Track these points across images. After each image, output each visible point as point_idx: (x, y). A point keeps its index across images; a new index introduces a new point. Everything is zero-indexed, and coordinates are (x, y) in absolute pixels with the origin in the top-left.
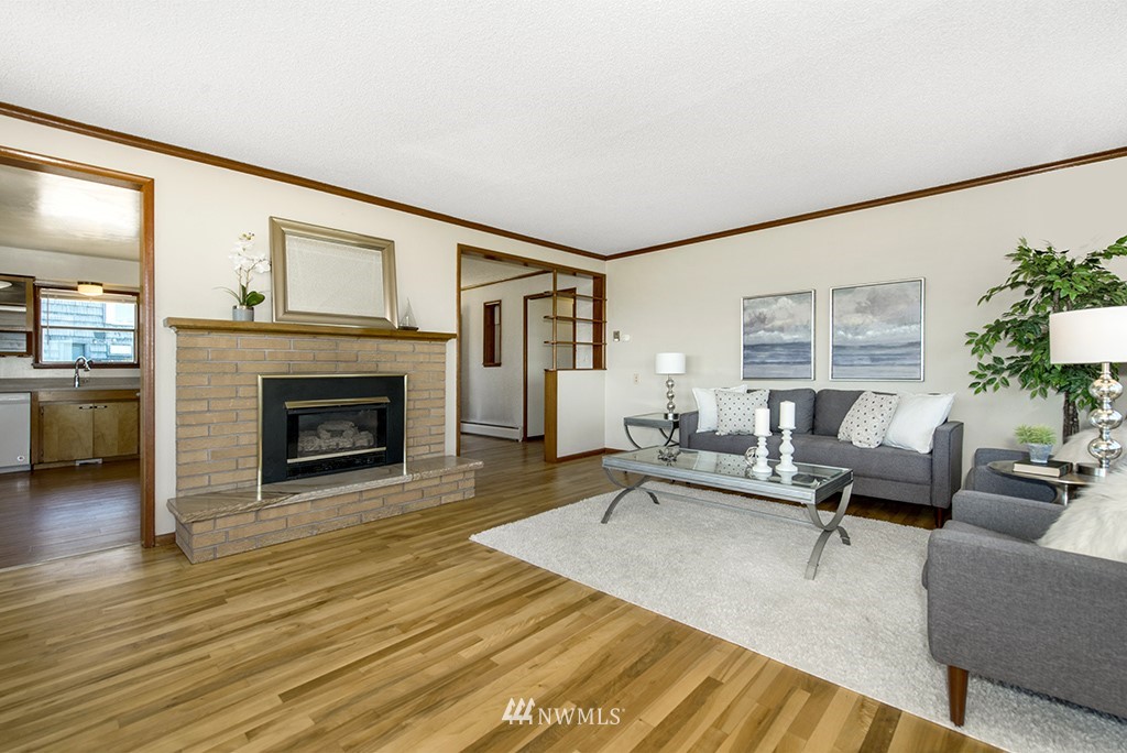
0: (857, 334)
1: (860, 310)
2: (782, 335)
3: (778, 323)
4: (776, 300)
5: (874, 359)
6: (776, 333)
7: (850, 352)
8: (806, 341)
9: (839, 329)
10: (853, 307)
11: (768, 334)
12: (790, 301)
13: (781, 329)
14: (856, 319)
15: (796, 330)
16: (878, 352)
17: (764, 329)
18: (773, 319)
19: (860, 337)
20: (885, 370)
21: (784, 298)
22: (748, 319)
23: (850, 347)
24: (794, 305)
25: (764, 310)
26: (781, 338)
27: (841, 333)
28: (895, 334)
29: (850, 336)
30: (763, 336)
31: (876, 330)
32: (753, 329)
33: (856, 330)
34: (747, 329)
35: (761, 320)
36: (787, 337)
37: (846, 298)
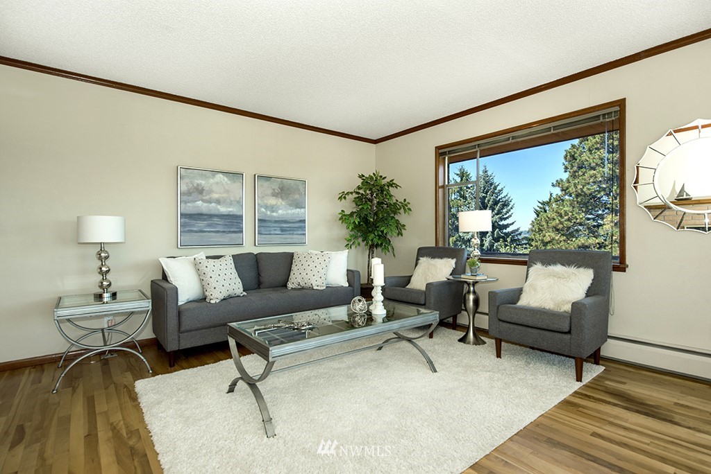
0: (273, 212)
1: (275, 195)
2: (219, 207)
3: (215, 196)
4: (214, 175)
5: (283, 230)
6: (213, 204)
7: (269, 224)
8: (239, 213)
9: (261, 207)
10: (270, 191)
11: (205, 205)
12: (226, 179)
13: (218, 202)
14: (272, 201)
15: (231, 204)
16: (285, 225)
17: (204, 201)
18: (211, 192)
19: (275, 214)
20: (288, 238)
21: (221, 175)
22: (184, 188)
23: (270, 221)
24: (229, 182)
25: (203, 182)
26: (218, 210)
27: (263, 210)
28: (294, 214)
29: (269, 213)
30: (200, 206)
31: (284, 211)
32: (190, 198)
33: (273, 208)
34: (185, 198)
35: (200, 191)
36: (223, 209)
37: (266, 184)
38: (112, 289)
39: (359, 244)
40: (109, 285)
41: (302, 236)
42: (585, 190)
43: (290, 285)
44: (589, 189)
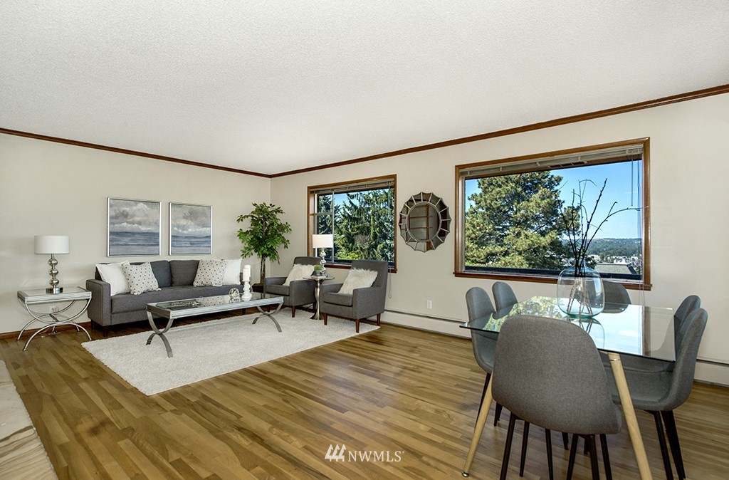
0: (184, 230)
1: (185, 217)
2: (140, 227)
3: (137, 219)
4: (136, 204)
5: (192, 244)
6: (136, 225)
7: (181, 239)
8: (156, 232)
9: (175, 226)
10: (182, 215)
11: (129, 225)
12: (146, 206)
13: (139, 223)
14: (183, 222)
15: (150, 224)
16: (193, 240)
17: (127, 222)
18: (133, 216)
19: (185, 232)
20: (197, 249)
21: (142, 204)
22: (113, 214)
23: (182, 237)
24: (148, 209)
25: (127, 209)
26: (140, 229)
27: (176, 229)
28: (201, 231)
29: (180, 231)
30: (126, 226)
31: (193, 229)
32: (118, 221)
33: (184, 228)
34: (114, 220)
35: (125, 215)
36: (143, 229)
37: (178, 209)
38: (60, 285)
39: (252, 254)
40: (58, 283)
41: (209, 248)
42: (493, 204)
43: (195, 284)
44: (496, 204)
